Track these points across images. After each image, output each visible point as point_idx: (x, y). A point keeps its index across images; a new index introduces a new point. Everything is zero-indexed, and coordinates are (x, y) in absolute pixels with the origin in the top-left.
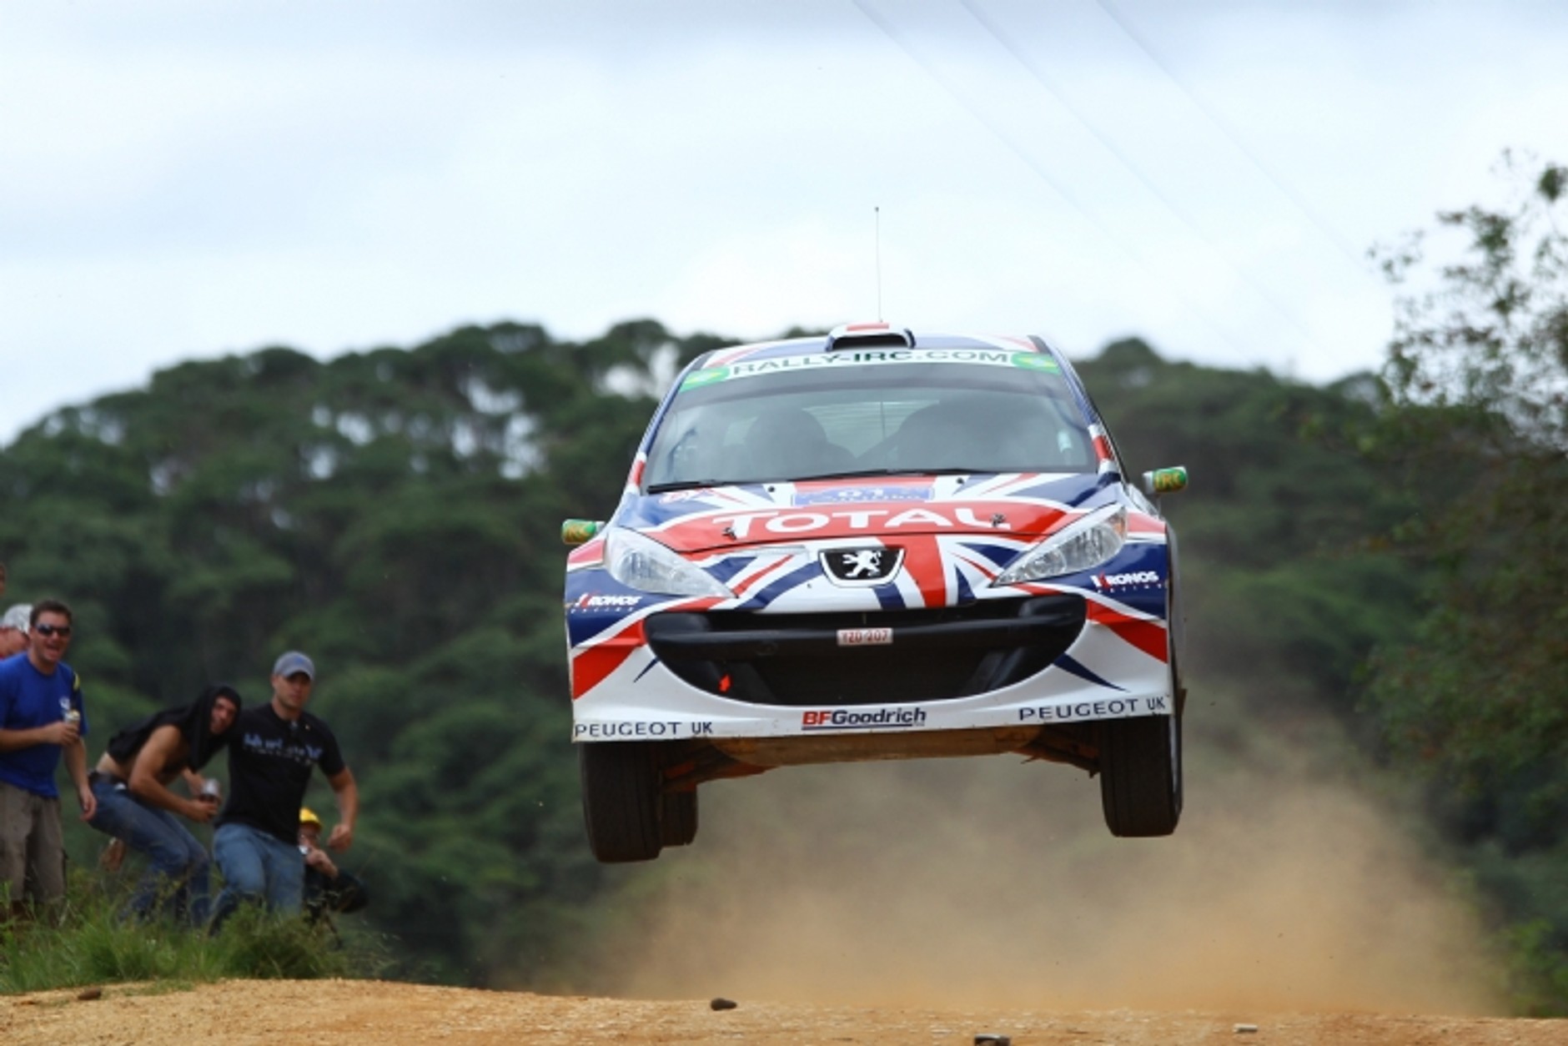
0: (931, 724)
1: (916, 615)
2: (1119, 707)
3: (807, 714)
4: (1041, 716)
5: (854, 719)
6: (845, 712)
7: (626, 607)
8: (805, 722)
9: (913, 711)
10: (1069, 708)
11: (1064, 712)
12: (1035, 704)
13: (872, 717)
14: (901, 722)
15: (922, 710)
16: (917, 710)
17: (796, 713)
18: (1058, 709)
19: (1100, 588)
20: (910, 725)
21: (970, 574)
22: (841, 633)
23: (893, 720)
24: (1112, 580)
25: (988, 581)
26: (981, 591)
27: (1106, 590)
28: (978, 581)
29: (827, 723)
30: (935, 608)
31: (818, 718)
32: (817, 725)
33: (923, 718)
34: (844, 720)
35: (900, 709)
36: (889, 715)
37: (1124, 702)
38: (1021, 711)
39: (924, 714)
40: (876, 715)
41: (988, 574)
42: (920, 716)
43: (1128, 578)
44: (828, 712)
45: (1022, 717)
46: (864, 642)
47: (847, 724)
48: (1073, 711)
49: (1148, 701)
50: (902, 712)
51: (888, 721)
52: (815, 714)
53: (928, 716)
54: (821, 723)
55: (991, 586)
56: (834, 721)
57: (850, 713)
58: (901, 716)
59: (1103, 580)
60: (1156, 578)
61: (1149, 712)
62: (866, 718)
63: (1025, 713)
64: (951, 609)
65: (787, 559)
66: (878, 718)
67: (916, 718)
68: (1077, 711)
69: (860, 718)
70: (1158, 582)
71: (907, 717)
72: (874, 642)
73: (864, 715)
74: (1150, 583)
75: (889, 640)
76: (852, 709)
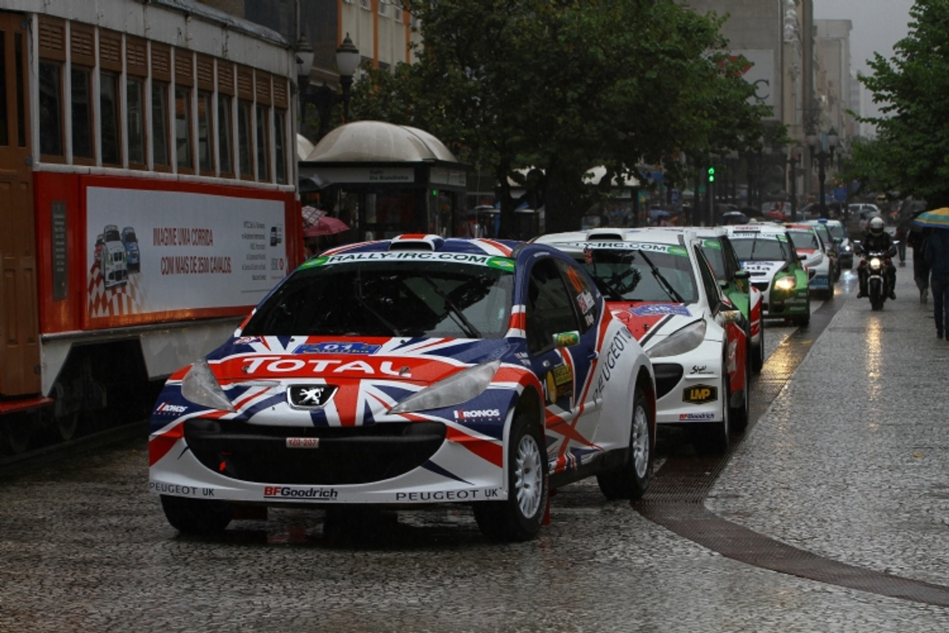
0: (341, 499)
1: (335, 431)
2: (465, 494)
3: (266, 488)
4: (410, 497)
5: (294, 493)
6: (289, 488)
7: (177, 413)
8: (266, 493)
9: (330, 491)
10: (429, 494)
11: (425, 496)
12: (407, 490)
13: (305, 493)
14: (322, 497)
15: (335, 490)
16: (332, 490)
17: (262, 486)
18: (422, 494)
19: (457, 419)
20: (328, 499)
21: (374, 405)
22: (288, 439)
23: (317, 495)
24: (467, 414)
25: (386, 410)
26: (380, 417)
27: (461, 421)
28: (378, 411)
29: (279, 495)
30: (348, 426)
31: (273, 491)
32: (272, 496)
33: (336, 495)
34: (288, 493)
35: (322, 489)
36: (315, 492)
37: (468, 492)
38: (398, 494)
39: (336, 493)
40: (307, 492)
41: (386, 405)
42: (334, 494)
43: (478, 413)
44: (280, 488)
45: (398, 498)
46: (302, 446)
47: (290, 496)
48: (432, 496)
49: (486, 491)
50: (324, 491)
51: (314, 495)
52: (271, 488)
53: (339, 495)
54: (275, 494)
55: (387, 413)
56: (282, 493)
57: (292, 489)
58: (323, 493)
59: (461, 414)
60: (498, 414)
61: (485, 499)
62: (301, 493)
63: (400, 495)
64: (359, 428)
65: (269, 388)
66: (309, 494)
67: (331, 495)
68: (434, 496)
69: (297, 493)
70: (498, 417)
71: (326, 494)
72: (308, 447)
73: (300, 491)
74: (493, 417)
75: (316, 446)
76: (293, 487)
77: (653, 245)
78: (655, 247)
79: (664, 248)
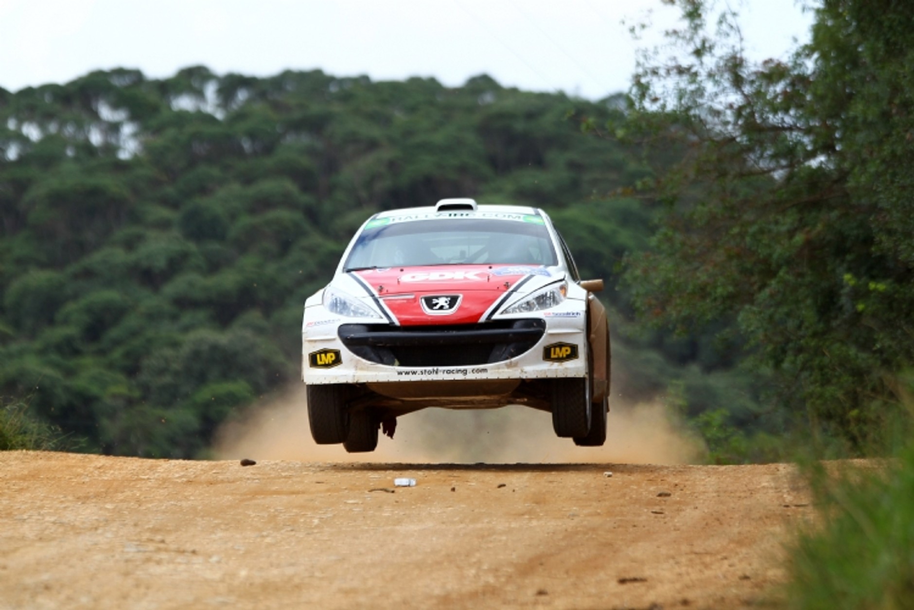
77: (507, 215)
78: (509, 216)
79: (519, 217)
